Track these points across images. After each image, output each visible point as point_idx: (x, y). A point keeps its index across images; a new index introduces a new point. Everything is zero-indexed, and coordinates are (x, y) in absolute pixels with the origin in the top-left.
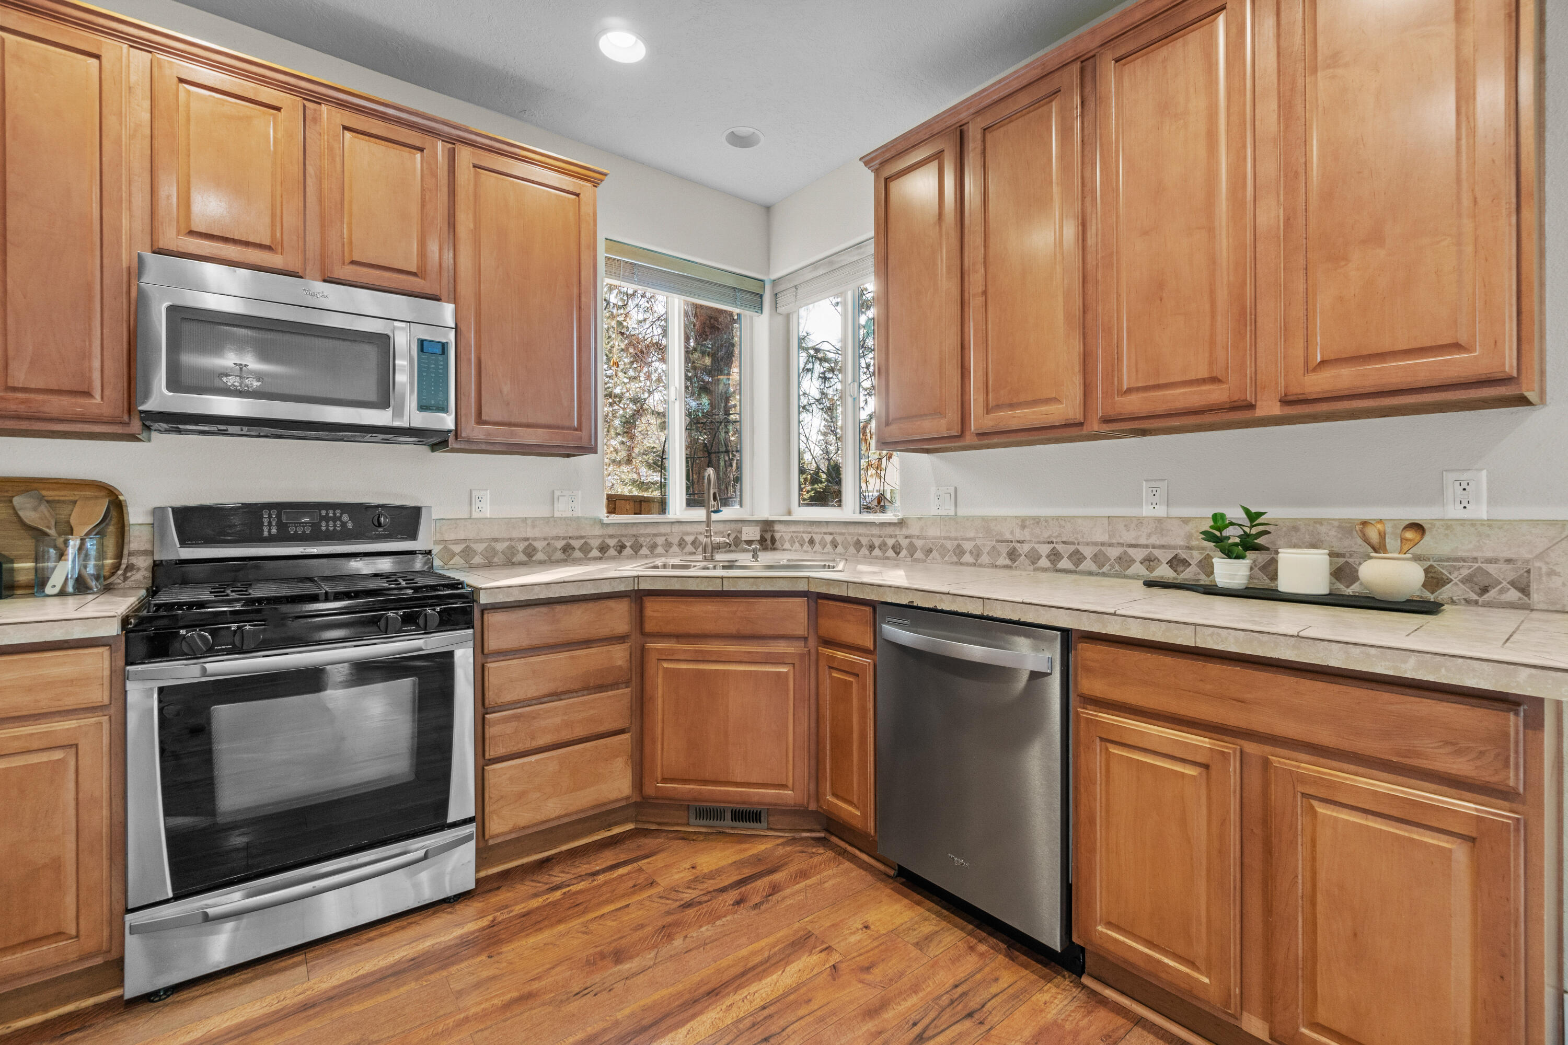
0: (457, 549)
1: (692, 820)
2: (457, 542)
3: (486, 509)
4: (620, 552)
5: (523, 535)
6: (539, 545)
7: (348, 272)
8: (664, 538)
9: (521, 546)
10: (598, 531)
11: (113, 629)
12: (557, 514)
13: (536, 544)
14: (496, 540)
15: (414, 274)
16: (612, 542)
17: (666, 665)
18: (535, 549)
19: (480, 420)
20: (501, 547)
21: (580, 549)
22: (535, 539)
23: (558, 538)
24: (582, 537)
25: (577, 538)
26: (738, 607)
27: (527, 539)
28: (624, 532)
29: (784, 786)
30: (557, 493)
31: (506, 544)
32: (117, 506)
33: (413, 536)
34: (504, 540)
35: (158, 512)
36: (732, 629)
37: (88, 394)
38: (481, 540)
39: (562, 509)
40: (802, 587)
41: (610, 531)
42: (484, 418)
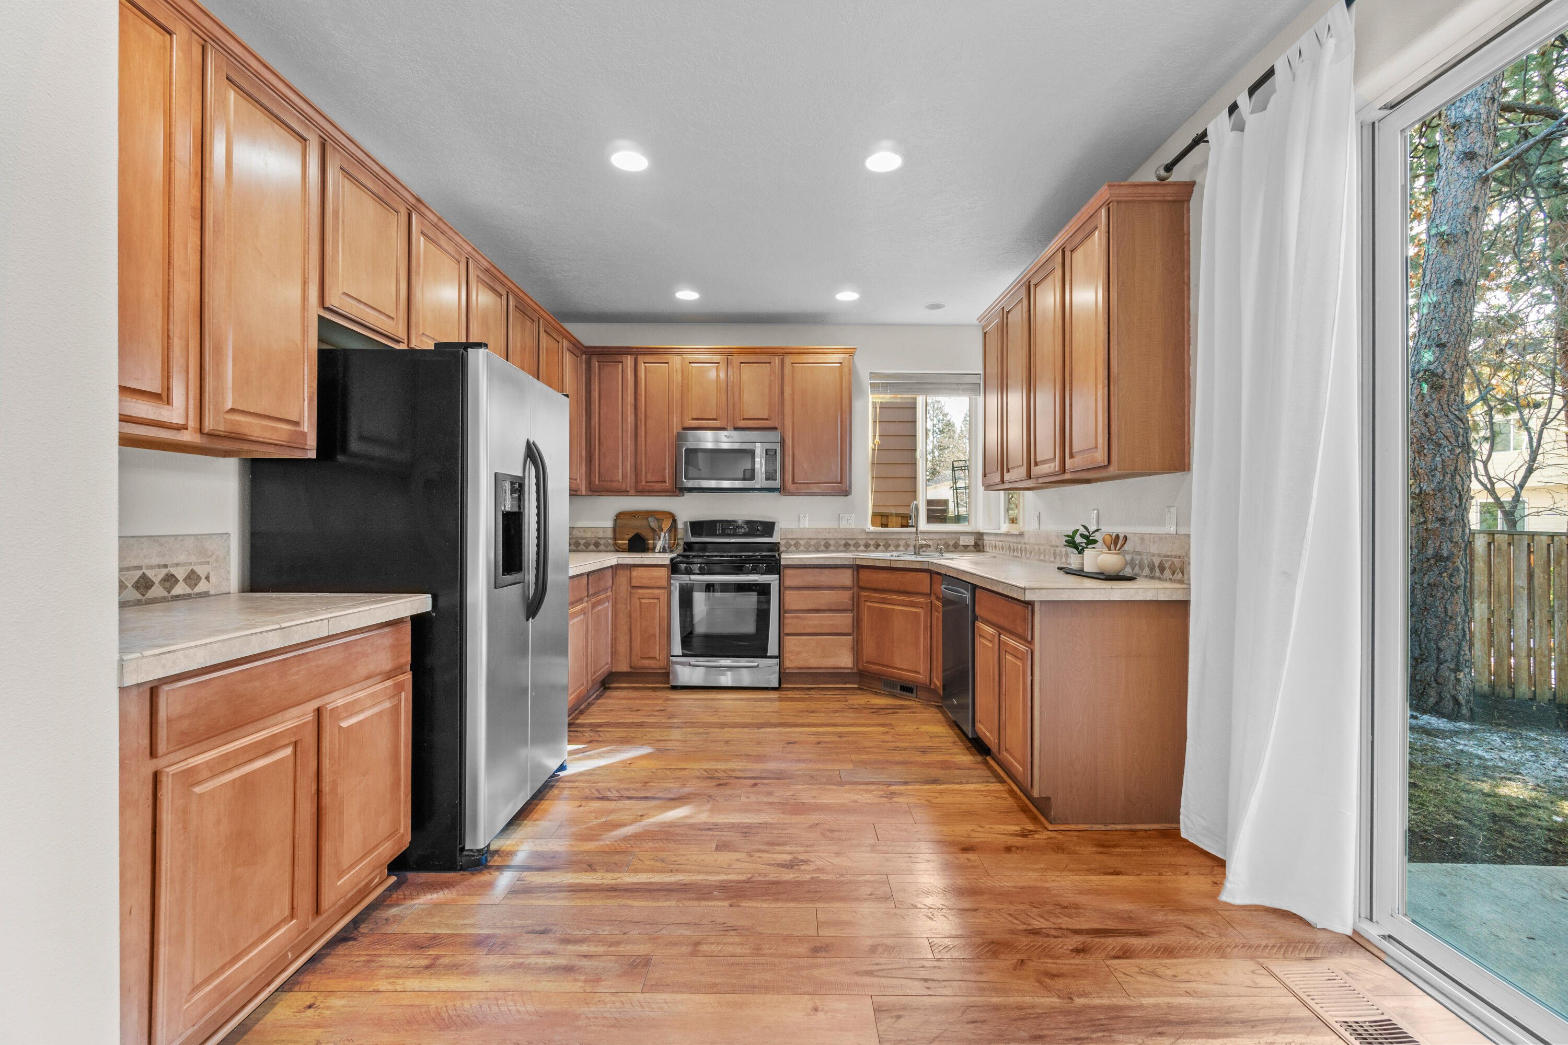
0: (792, 542)
1: (883, 688)
2: (792, 539)
3: (806, 524)
4: (877, 548)
5: (823, 537)
6: (832, 542)
7: (742, 424)
8: (904, 542)
9: (823, 543)
10: (864, 536)
11: (668, 562)
12: (841, 526)
13: (830, 542)
14: (810, 539)
15: (767, 419)
16: (872, 543)
17: (868, 604)
18: (829, 544)
19: (794, 482)
20: (813, 542)
21: (854, 546)
22: (830, 539)
23: (841, 539)
24: (855, 539)
25: (852, 539)
26: (898, 575)
27: (825, 539)
28: (879, 537)
29: (918, 673)
30: (841, 515)
31: (815, 541)
32: (675, 521)
33: (771, 536)
34: (814, 539)
35: (686, 523)
36: (895, 587)
37: (665, 482)
38: (803, 539)
39: (844, 524)
40: (925, 567)
41: (871, 536)
42: (796, 481)
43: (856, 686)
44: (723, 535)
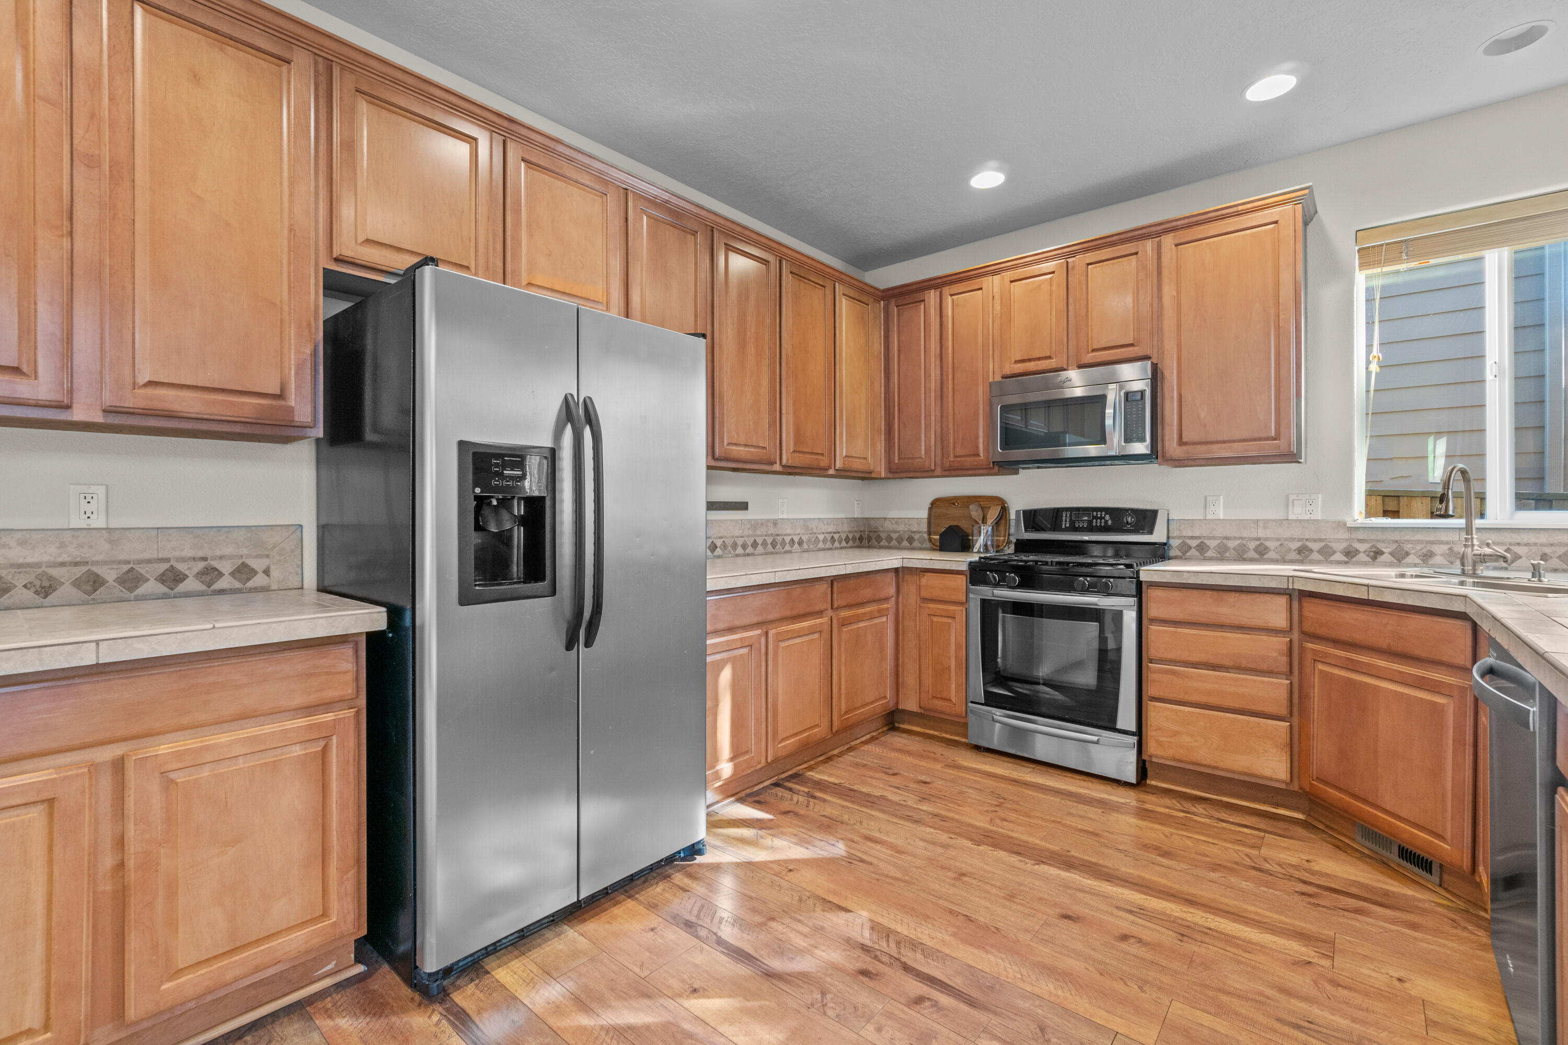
0: (1193, 543)
1: (1358, 838)
2: (1192, 538)
3: (1220, 512)
4: (1374, 558)
5: (1254, 535)
6: (1271, 545)
7: (1090, 358)
8: (1446, 547)
9: (1252, 545)
10: (1342, 535)
11: (964, 567)
12: (1291, 517)
13: (1268, 544)
14: (1227, 538)
15: (1132, 345)
16: (1362, 547)
17: (1320, 666)
18: (1266, 548)
19: (1181, 442)
20: (1231, 544)
21: (1319, 552)
22: (1267, 539)
23: (1292, 539)
24: (1321, 540)
25: (1315, 541)
26: (1390, 620)
27: (1258, 539)
28: (1380, 536)
29: (1441, 838)
30: (1291, 497)
31: (1238, 542)
32: (1004, 510)
33: (1151, 532)
34: (1235, 538)
35: (1018, 512)
36: (1383, 643)
37: (978, 455)
38: (1214, 538)
39: (1297, 512)
40: (1457, 607)
41: (1360, 535)
42: (1185, 439)
43: (1301, 816)
44: (1074, 529)
